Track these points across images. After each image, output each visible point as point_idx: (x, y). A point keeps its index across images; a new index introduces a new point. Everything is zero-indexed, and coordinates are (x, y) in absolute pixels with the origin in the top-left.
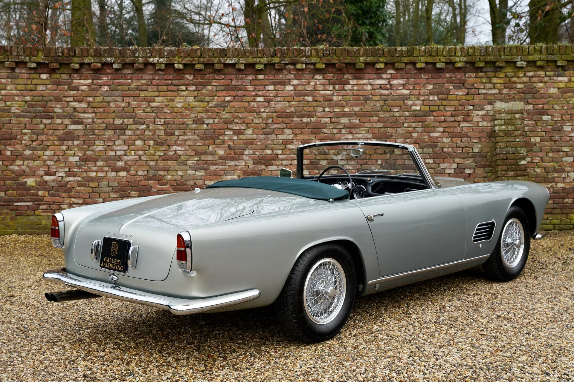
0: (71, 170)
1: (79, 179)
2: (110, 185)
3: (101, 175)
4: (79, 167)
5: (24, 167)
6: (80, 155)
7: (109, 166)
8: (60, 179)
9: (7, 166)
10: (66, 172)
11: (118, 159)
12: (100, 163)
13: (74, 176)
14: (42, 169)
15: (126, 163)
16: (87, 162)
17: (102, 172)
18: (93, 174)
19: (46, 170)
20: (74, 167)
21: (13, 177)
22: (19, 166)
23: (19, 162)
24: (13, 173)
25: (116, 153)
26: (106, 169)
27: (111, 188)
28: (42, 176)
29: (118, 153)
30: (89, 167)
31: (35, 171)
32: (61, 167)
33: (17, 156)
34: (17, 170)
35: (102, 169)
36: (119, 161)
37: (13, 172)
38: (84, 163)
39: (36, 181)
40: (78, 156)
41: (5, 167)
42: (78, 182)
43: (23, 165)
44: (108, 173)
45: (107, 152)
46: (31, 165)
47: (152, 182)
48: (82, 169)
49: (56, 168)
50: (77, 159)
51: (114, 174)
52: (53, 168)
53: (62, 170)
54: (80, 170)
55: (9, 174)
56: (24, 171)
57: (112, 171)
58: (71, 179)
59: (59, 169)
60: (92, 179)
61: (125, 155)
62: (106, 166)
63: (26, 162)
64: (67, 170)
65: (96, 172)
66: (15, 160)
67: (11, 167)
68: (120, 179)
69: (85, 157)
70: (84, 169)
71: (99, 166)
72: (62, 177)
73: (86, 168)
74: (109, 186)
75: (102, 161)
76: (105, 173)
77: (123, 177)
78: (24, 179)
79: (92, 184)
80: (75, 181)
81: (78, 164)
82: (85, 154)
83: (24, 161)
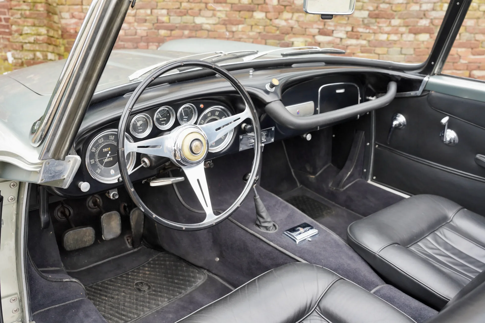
0: (355, 30)
1: (364, 42)
2: (404, 52)
3: (393, 37)
4: (367, 26)
5: (292, 22)
6: (371, 8)
7: (407, 26)
8: (338, 41)
9: (271, 20)
10: (347, 32)
11: (422, 16)
12: (396, 22)
13: (358, 38)
14: (315, 26)
15: (432, 22)
16: (378, 20)
17: (396, 33)
18: (383, 37)
19: (321, 27)
20: (359, 26)
21: (278, 35)
22: (286, 20)
23: (286, 15)
24: (278, 30)
25: (421, 7)
26: (403, 29)
27: (403, 56)
28: (314, 36)
29: (425, 7)
30: (380, 27)
31: (306, 28)
32: (342, 25)
33: (285, 6)
34: (284, 26)
35: (397, 30)
36: (422, 18)
37: (278, 28)
38: (373, 20)
39: (306, 41)
40: (368, 10)
41: (268, 21)
42: (362, 46)
43: (291, 19)
44: (404, 36)
45: (408, 5)
46: (301, 19)
47: (463, 50)
48: (370, 29)
49: (335, 26)
50: (365, 14)
51: (411, 37)
52: (329, 25)
53: (343, 29)
54: (368, 31)
55: (273, 31)
56: (292, 28)
57: (410, 32)
58: (353, 42)
59: (339, 28)
60: (381, 44)
61: (433, 10)
62: (404, 26)
63: (296, 15)
64: (349, 29)
65: (388, 33)
66: (282, 12)
67: (277, 22)
68: (419, 44)
69: (377, 12)
70: (373, 29)
71: (394, 26)
72: (341, 39)
73: (375, 28)
74: (401, 54)
75: (399, 18)
76: (400, 35)
77: (423, 42)
78: (290, 38)
79: (378, 50)
80: (357, 45)
81: (366, 21)
82: (377, 7)
83: (293, 13)
